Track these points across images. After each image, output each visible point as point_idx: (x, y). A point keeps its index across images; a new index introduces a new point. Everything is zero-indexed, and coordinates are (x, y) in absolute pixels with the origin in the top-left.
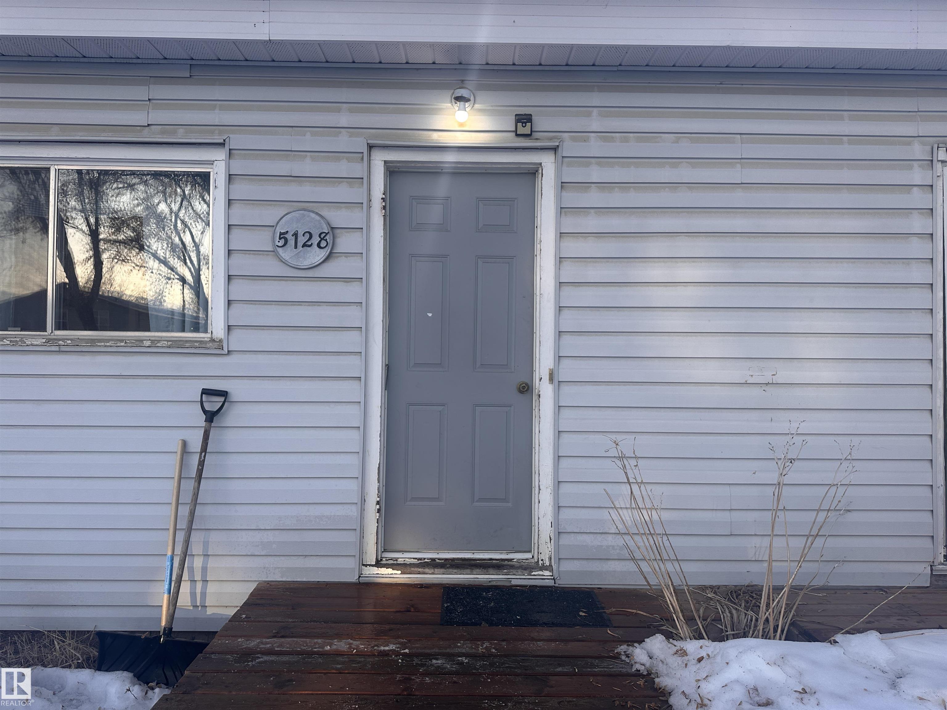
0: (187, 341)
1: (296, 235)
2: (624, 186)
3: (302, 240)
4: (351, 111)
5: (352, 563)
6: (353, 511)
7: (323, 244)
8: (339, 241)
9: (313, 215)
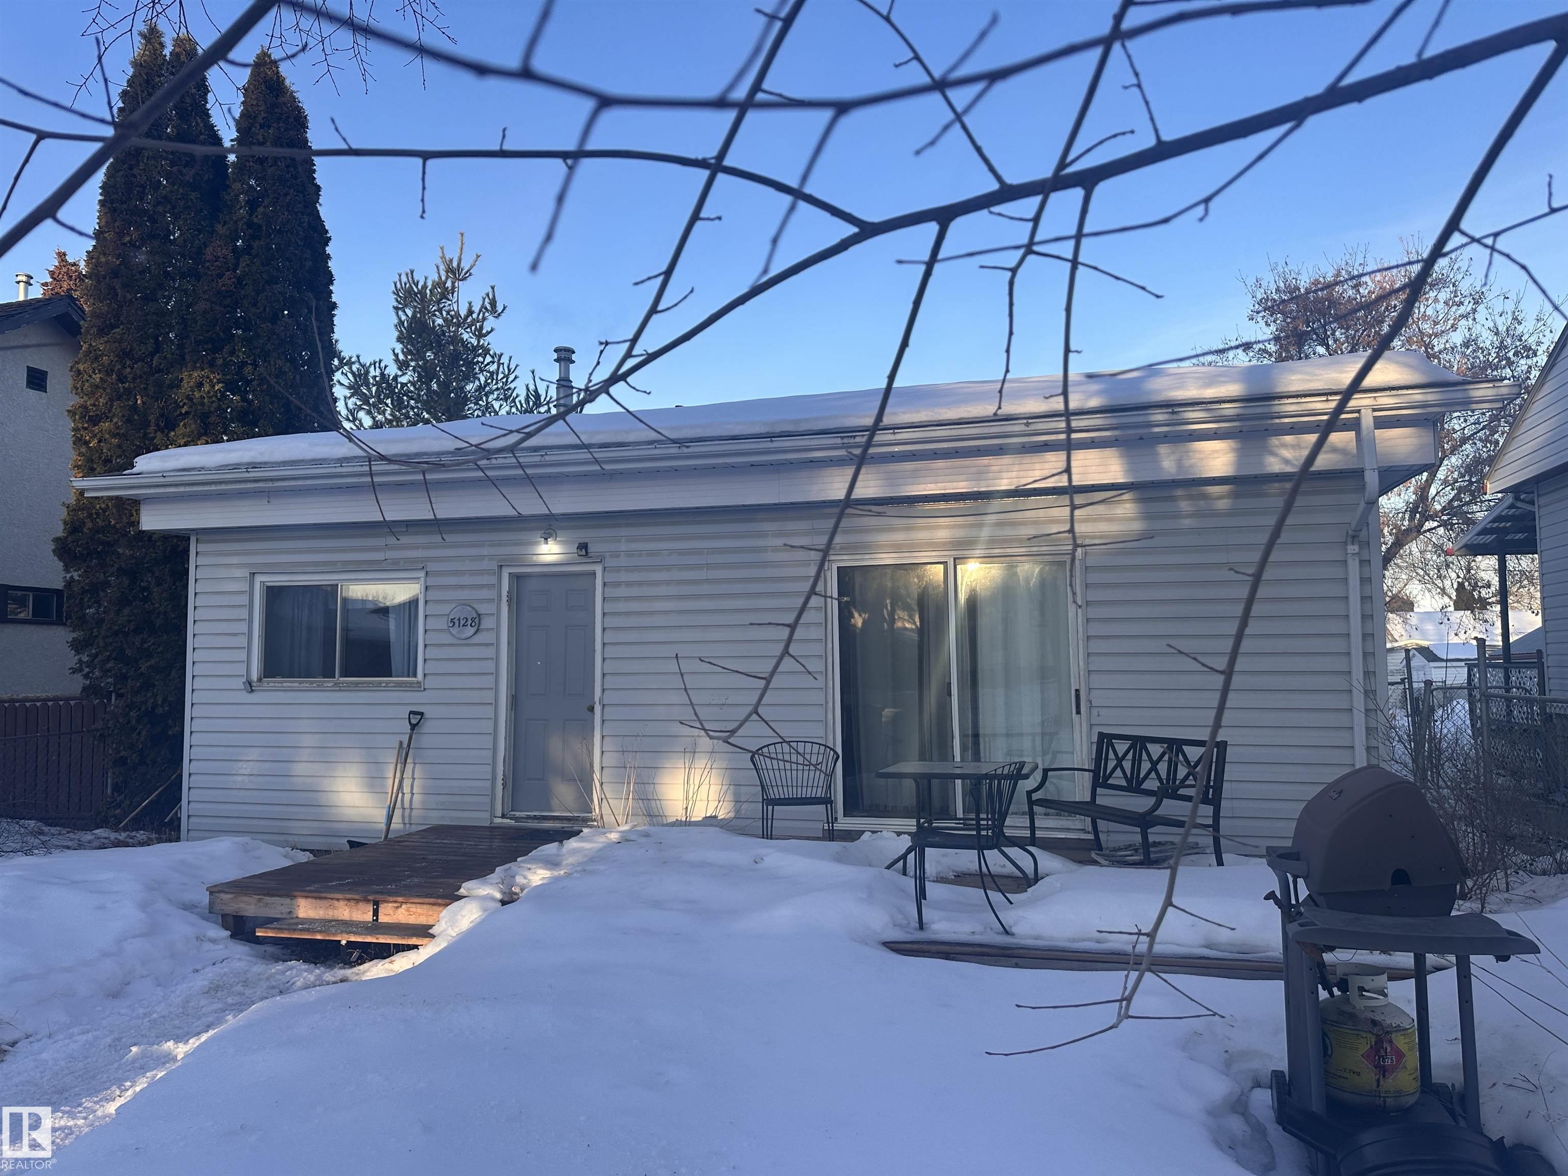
0: (404, 683)
1: (459, 620)
2: (640, 584)
3: (462, 622)
4: (490, 546)
5: (487, 815)
6: (488, 784)
7: (473, 624)
8: (482, 622)
9: (468, 608)
